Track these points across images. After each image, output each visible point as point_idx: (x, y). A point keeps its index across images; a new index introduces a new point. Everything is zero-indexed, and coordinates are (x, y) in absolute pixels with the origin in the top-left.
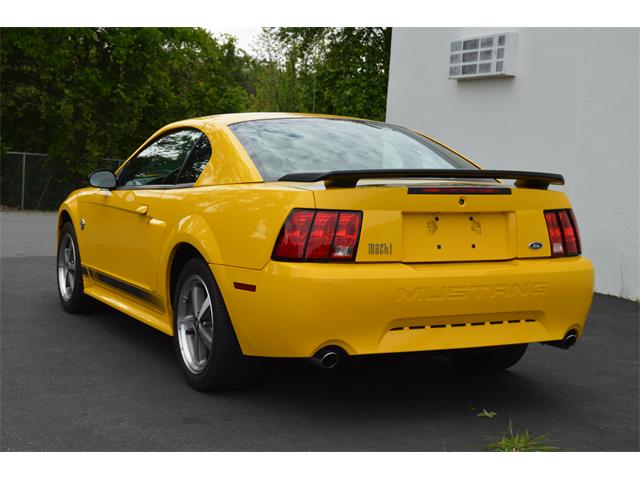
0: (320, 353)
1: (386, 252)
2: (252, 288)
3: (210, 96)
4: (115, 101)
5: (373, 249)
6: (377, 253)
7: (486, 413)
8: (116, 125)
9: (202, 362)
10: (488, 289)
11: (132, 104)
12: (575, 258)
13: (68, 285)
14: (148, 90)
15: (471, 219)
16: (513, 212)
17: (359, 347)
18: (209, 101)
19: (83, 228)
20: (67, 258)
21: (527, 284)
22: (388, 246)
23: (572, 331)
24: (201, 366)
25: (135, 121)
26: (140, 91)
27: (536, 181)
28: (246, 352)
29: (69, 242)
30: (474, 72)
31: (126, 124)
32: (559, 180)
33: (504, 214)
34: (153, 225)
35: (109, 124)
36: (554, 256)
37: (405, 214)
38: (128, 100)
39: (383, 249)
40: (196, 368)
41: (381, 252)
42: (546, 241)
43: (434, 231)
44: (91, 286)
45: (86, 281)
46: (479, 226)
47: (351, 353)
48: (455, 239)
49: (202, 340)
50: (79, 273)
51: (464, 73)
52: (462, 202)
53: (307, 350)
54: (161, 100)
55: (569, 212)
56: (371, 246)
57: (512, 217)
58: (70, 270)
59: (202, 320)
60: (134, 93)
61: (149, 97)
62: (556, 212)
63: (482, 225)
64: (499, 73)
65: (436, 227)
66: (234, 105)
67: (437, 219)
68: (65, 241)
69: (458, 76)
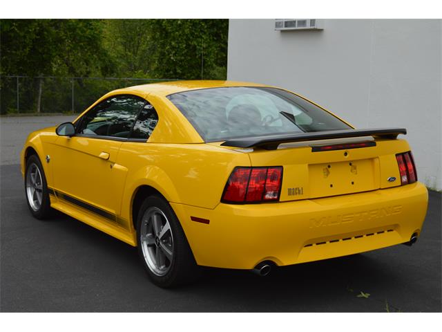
0: (258, 266)
1: (299, 193)
2: (207, 222)
3: (80, 28)
4: (12, 35)
5: (291, 192)
6: (293, 194)
7: (363, 295)
8: (14, 52)
9: (162, 267)
10: (366, 214)
11: (25, 37)
12: (414, 184)
13: (35, 198)
14: (36, 26)
15: (350, 164)
16: (378, 157)
17: (285, 260)
18: (80, 32)
19: (48, 161)
20: (34, 181)
21: (390, 207)
22: (300, 189)
23: (415, 234)
24: (162, 270)
25: (28, 49)
26: (30, 27)
27: (390, 135)
28: (199, 263)
29: (35, 169)
30: (294, 26)
31: (21, 51)
32: (404, 132)
33: (372, 160)
34: (117, 170)
35: (9, 51)
36: (403, 184)
37: (310, 165)
38: (22, 34)
39: (297, 191)
40: (159, 272)
41: (296, 194)
42: (397, 175)
43: (327, 175)
44: (55, 202)
45: (52, 198)
46: (355, 169)
47: (279, 265)
48: (341, 180)
49: (162, 252)
50: (45, 193)
51: (286, 26)
52: (346, 154)
53: (250, 264)
54: (45, 33)
55: (409, 153)
56: (290, 190)
57: (376, 161)
58: (37, 189)
59: (162, 239)
60: (26, 29)
61: (37, 31)
62: (403, 154)
63: (357, 167)
64: (312, 27)
65: (328, 172)
66: (98, 35)
67: (329, 167)
68: (30, 168)
69: (282, 29)
